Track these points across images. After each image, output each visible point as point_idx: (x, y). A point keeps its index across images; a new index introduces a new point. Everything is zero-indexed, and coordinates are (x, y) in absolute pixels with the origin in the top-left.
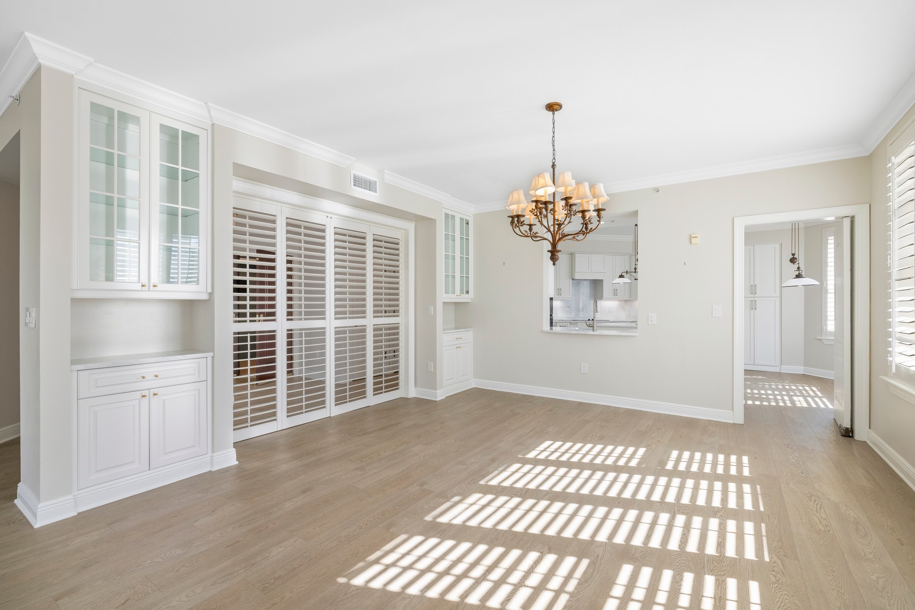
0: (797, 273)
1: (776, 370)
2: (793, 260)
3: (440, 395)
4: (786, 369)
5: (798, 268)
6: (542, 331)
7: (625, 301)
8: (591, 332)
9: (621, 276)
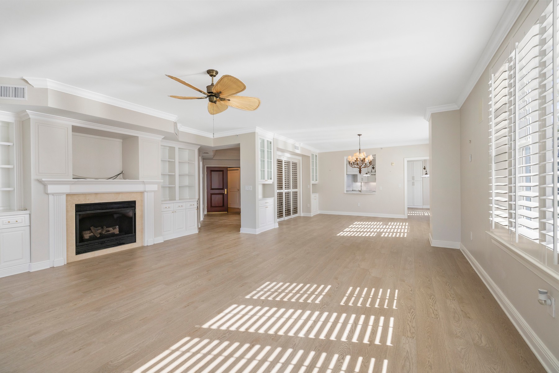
0: (426, 173)
1: (421, 207)
2: (424, 169)
3: (312, 215)
4: (425, 207)
5: (426, 171)
6: (344, 193)
7: (366, 183)
8: (360, 193)
9: (366, 174)
